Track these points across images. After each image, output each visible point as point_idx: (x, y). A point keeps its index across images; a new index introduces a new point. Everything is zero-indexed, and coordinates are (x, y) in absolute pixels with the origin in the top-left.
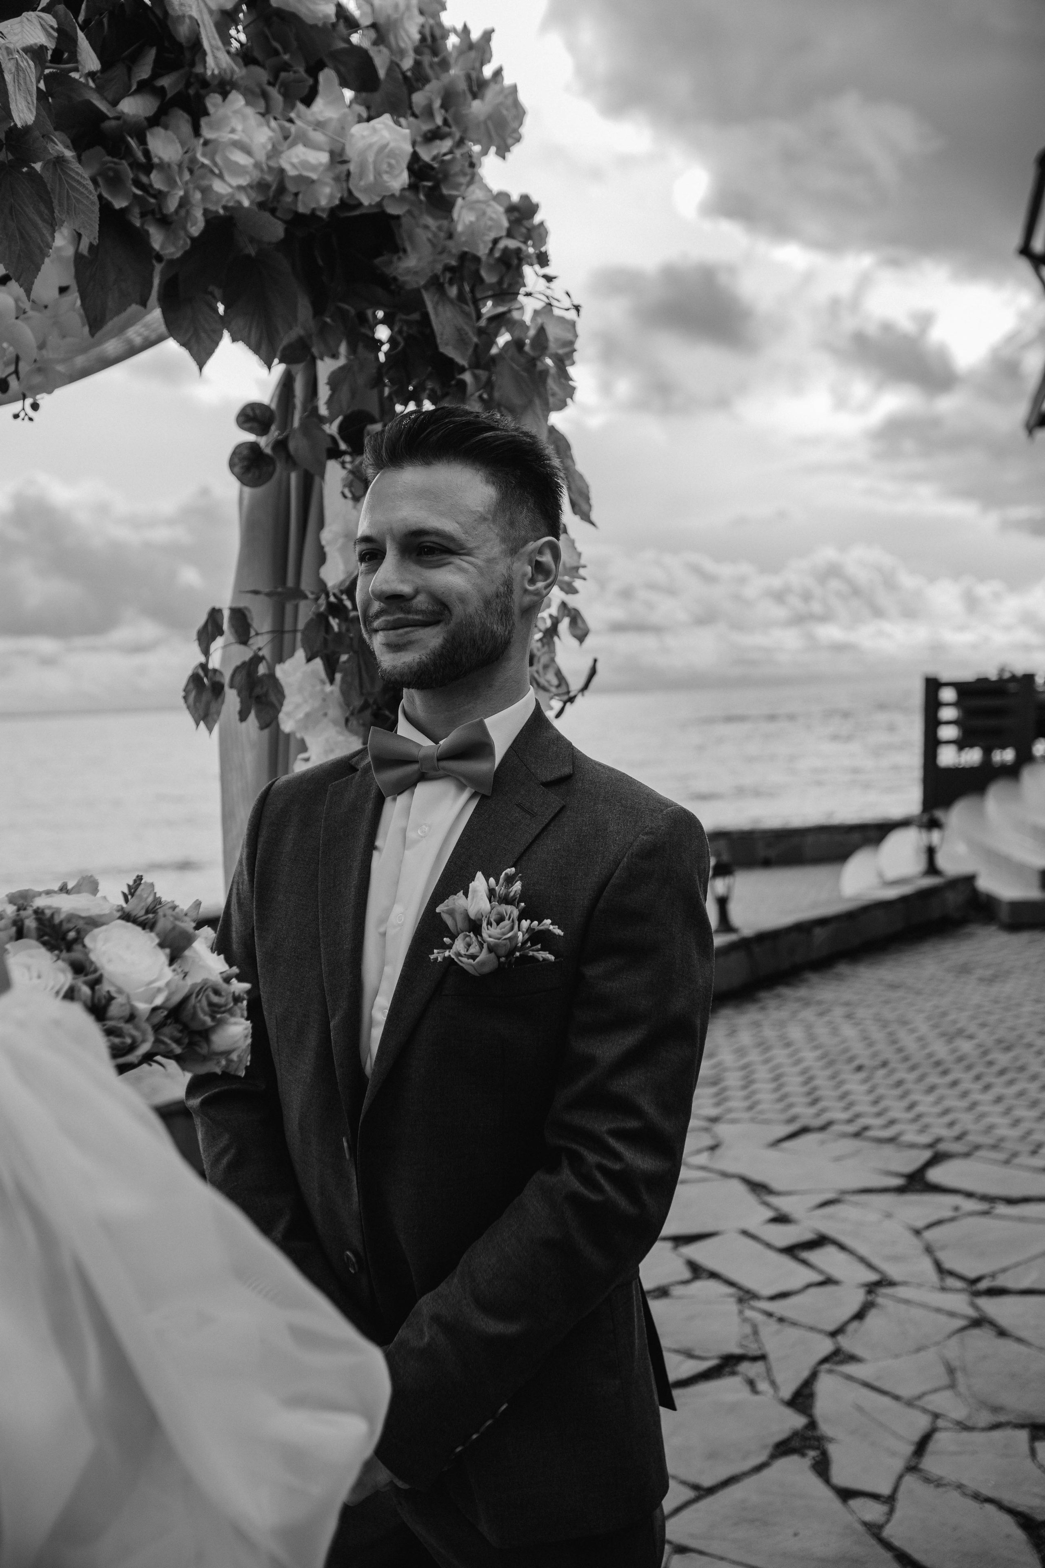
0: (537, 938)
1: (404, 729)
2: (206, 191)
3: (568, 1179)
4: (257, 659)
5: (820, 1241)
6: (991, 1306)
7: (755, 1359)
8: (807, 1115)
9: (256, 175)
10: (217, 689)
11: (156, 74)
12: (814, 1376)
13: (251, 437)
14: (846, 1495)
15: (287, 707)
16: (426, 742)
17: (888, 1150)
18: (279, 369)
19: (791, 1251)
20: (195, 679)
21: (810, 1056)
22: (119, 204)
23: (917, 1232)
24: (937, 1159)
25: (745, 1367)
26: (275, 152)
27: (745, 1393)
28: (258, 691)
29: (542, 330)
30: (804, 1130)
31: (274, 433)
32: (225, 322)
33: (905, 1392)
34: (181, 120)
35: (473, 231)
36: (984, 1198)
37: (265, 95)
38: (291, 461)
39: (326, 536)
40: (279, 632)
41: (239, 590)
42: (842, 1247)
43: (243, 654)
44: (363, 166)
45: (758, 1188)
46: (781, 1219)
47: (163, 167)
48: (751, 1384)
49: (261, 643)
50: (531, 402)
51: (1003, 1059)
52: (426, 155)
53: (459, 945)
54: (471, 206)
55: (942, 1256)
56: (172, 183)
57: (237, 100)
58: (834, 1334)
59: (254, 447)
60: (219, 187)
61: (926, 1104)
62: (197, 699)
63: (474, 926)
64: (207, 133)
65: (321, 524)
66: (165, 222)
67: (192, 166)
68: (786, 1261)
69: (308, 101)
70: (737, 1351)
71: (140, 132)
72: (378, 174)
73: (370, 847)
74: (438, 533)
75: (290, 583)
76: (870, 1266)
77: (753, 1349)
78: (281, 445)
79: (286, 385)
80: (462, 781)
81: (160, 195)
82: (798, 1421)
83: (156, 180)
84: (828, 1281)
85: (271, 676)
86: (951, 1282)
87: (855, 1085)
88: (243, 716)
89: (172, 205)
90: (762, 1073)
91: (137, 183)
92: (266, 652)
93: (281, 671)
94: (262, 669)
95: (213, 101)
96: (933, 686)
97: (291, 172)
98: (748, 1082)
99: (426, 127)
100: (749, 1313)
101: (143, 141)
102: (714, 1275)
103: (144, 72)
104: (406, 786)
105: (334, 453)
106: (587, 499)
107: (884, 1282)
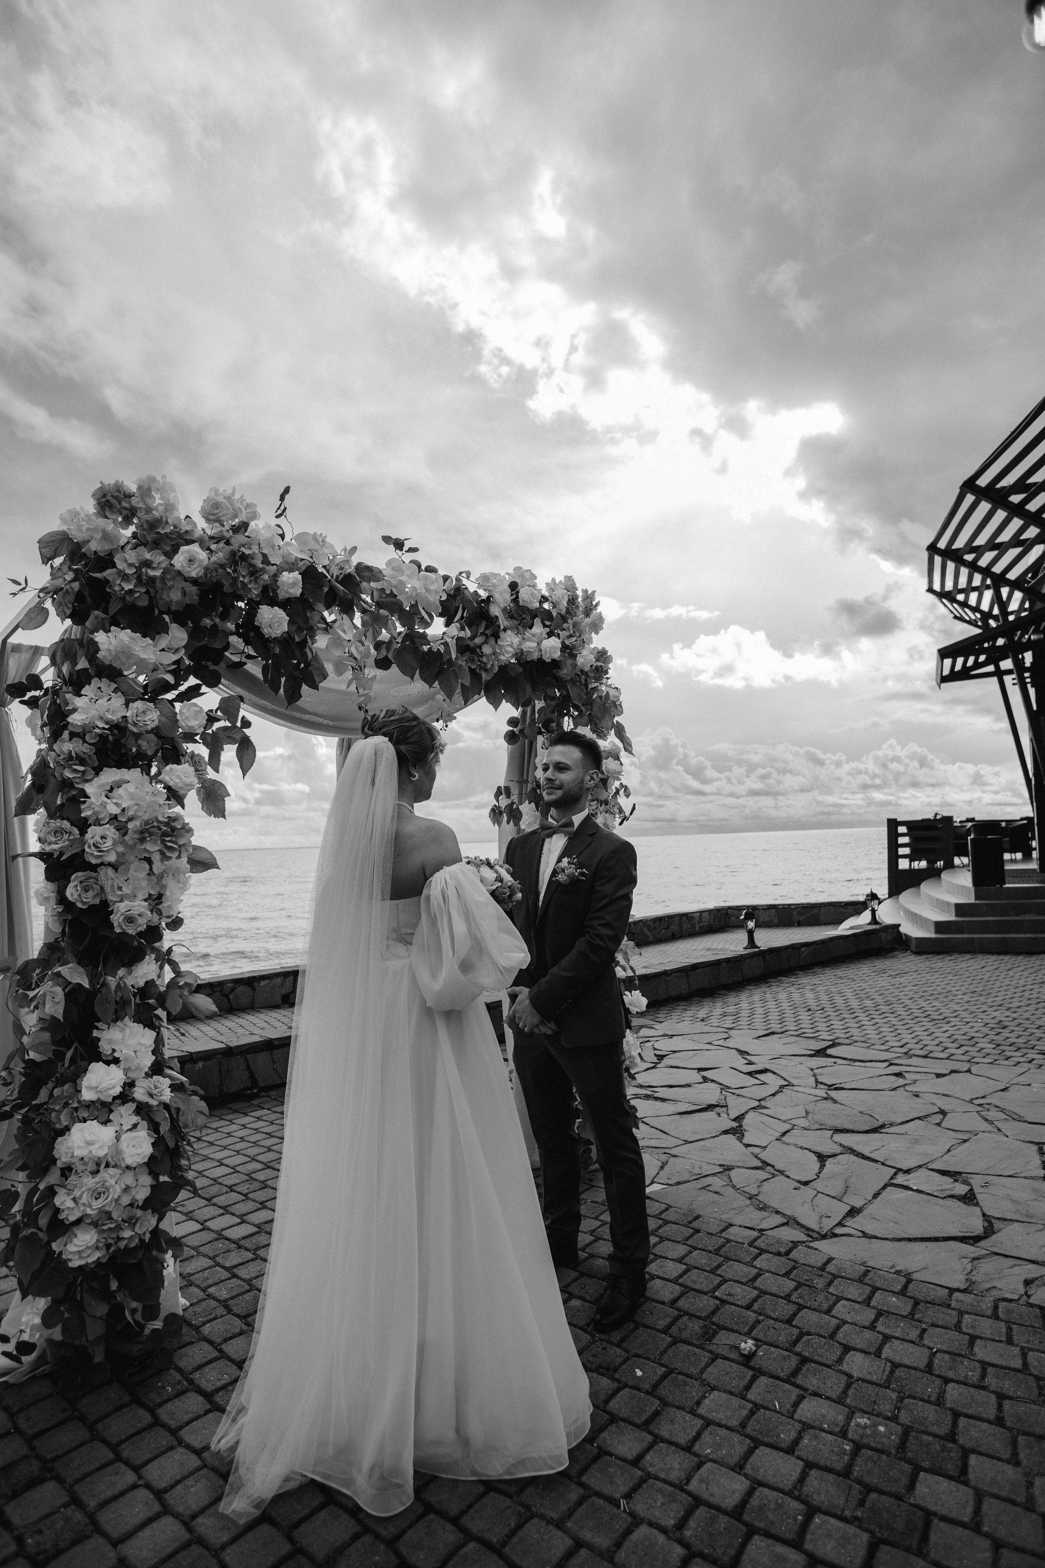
0: (581, 874)
1: (550, 820)
2: (498, 660)
3: (587, 937)
4: (513, 803)
5: (765, 1071)
6: (833, 1094)
7: (722, 1107)
8: (776, 1027)
9: (514, 652)
10: (501, 813)
11: (486, 629)
12: (747, 1112)
13: (511, 728)
14: (747, 1146)
15: (523, 820)
16: (555, 823)
17: (812, 1042)
18: (520, 709)
19: (750, 1074)
20: (493, 810)
21: (785, 1005)
22: (473, 667)
23: (812, 1070)
24: (834, 1045)
25: (717, 1109)
26: (520, 644)
27: (716, 1116)
28: (514, 814)
29: (608, 693)
30: (773, 1033)
31: (520, 727)
32: (504, 696)
33: (783, 1118)
34: (492, 641)
35: (583, 664)
36: (851, 1060)
37: (517, 628)
38: (525, 736)
39: (537, 761)
40: (520, 794)
41: (506, 780)
42: (774, 1073)
43: (509, 801)
44: (546, 652)
45: (742, 1053)
46: (750, 1063)
47: (486, 655)
48: (719, 1114)
49: (515, 798)
50: (604, 716)
51: (885, 1008)
52: (567, 642)
53: (560, 876)
54: (583, 657)
55: (818, 1077)
56: (488, 660)
57: (509, 632)
58: (759, 1101)
59: (513, 731)
60: (502, 658)
61: (837, 1024)
62: (494, 816)
63: (563, 870)
64: (499, 643)
65: (536, 756)
66: (486, 670)
67: (494, 653)
68: (748, 1077)
69: (531, 627)
70: (715, 1103)
71: (480, 647)
72: (550, 654)
73: (541, 854)
74: (564, 763)
75: (525, 778)
76: (785, 1080)
77: (722, 1103)
78: (521, 731)
79: (524, 713)
80: (566, 834)
81: (485, 663)
82: (735, 1124)
83: (484, 659)
84: (764, 1083)
85: (518, 808)
86: (820, 1086)
87: (804, 1016)
88: (508, 822)
89: (489, 666)
90: (760, 1011)
91: (479, 661)
92: (516, 801)
93: (520, 807)
94: (515, 806)
95: (502, 634)
96: (893, 824)
97: (525, 650)
98: (752, 1014)
99: (567, 634)
100: (724, 1093)
101: (481, 649)
102: (713, 1081)
103: (481, 630)
104: (550, 836)
105: (540, 733)
106: (631, 746)
107: (790, 1084)
